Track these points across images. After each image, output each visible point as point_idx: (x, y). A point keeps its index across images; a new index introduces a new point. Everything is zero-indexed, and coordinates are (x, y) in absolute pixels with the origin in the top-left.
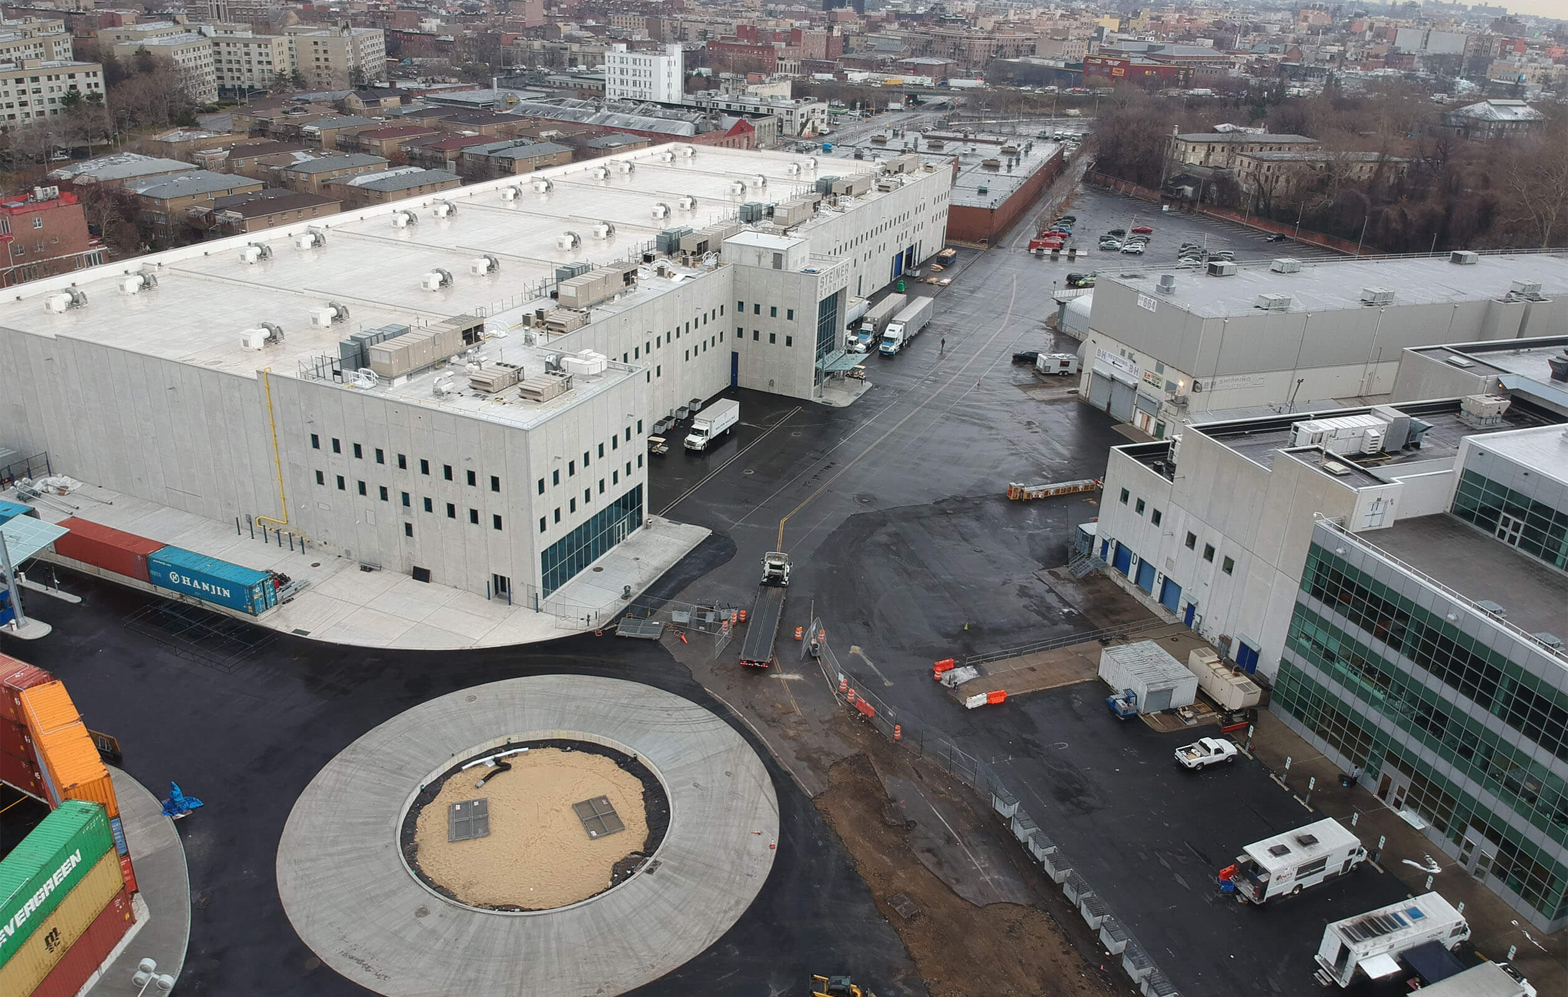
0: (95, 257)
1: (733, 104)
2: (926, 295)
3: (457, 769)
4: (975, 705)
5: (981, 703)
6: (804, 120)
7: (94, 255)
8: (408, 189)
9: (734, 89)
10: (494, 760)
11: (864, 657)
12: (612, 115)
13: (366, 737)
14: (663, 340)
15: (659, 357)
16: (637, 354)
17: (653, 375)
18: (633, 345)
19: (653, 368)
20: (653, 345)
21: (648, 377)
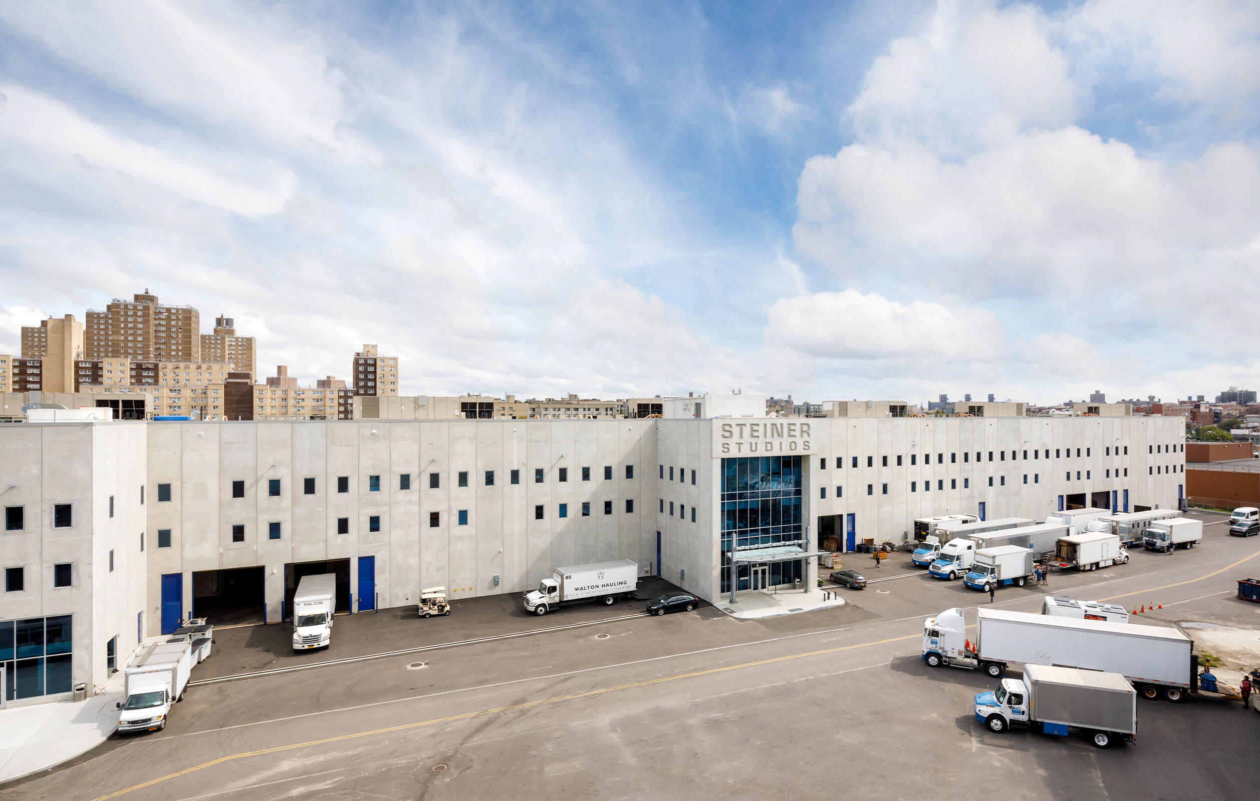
14: (476, 479)
15: (465, 498)
16: (405, 482)
17: (448, 519)
18: (394, 469)
19: (449, 511)
20: (449, 480)
21: (435, 519)
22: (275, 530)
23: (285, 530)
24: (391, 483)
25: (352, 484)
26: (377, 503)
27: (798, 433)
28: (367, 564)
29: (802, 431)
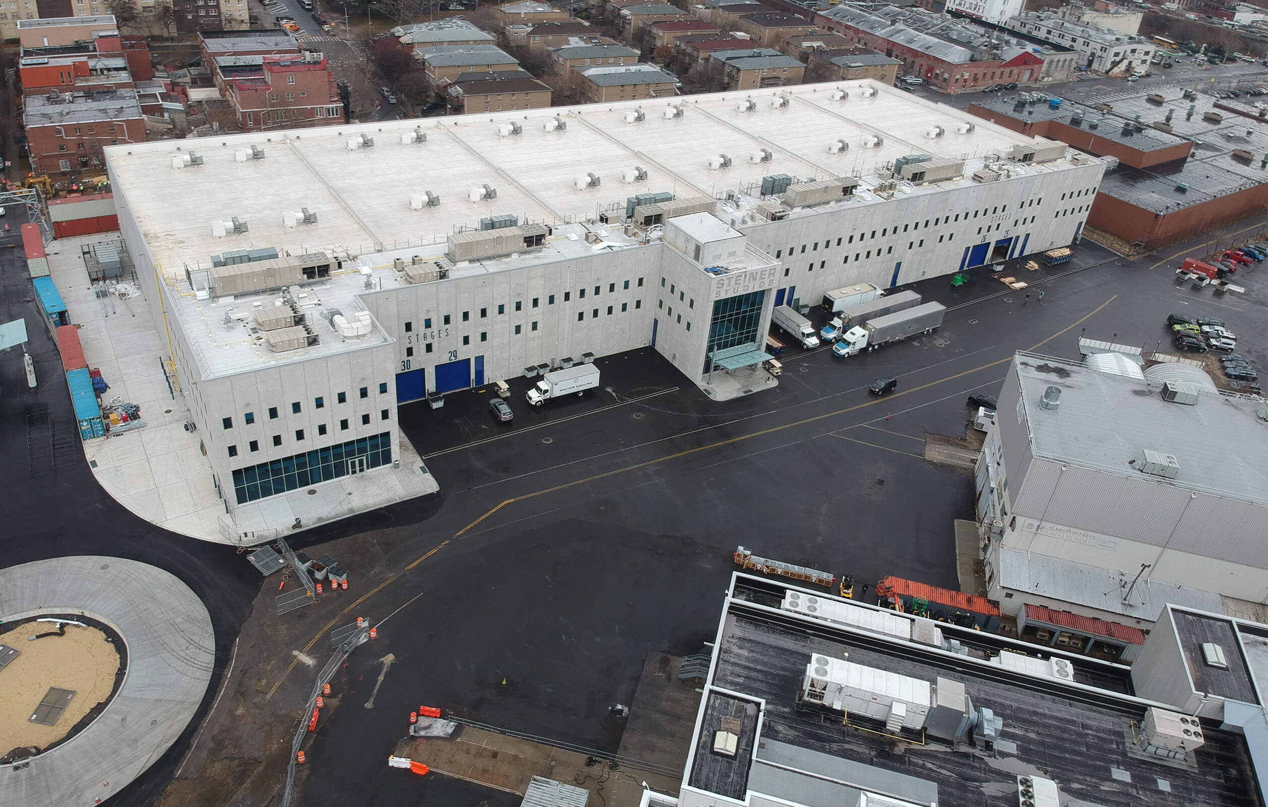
0: (333, 111)
1: (1053, 31)
2: (942, 303)
3: (34, 619)
4: (396, 765)
5: (403, 766)
6: (1118, 59)
7: (333, 108)
8: (623, 86)
9: (1070, 14)
10: (61, 624)
11: (385, 670)
12: (903, 30)
13: (21, 567)
14: (543, 301)
15: (536, 314)
16: (501, 310)
17: (526, 328)
18: (495, 302)
19: (527, 323)
20: (527, 304)
21: (518, 329)
22: (429, 348)
23: (434, 347)
24: (492, 312)
25: (471, 315)
26: (484, 325)
27: (766, 276)
28: (480, 360)
29: (770, 274)
